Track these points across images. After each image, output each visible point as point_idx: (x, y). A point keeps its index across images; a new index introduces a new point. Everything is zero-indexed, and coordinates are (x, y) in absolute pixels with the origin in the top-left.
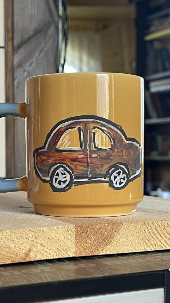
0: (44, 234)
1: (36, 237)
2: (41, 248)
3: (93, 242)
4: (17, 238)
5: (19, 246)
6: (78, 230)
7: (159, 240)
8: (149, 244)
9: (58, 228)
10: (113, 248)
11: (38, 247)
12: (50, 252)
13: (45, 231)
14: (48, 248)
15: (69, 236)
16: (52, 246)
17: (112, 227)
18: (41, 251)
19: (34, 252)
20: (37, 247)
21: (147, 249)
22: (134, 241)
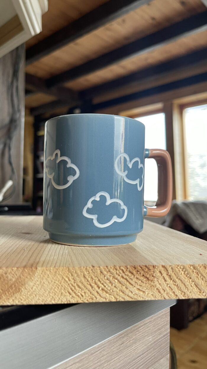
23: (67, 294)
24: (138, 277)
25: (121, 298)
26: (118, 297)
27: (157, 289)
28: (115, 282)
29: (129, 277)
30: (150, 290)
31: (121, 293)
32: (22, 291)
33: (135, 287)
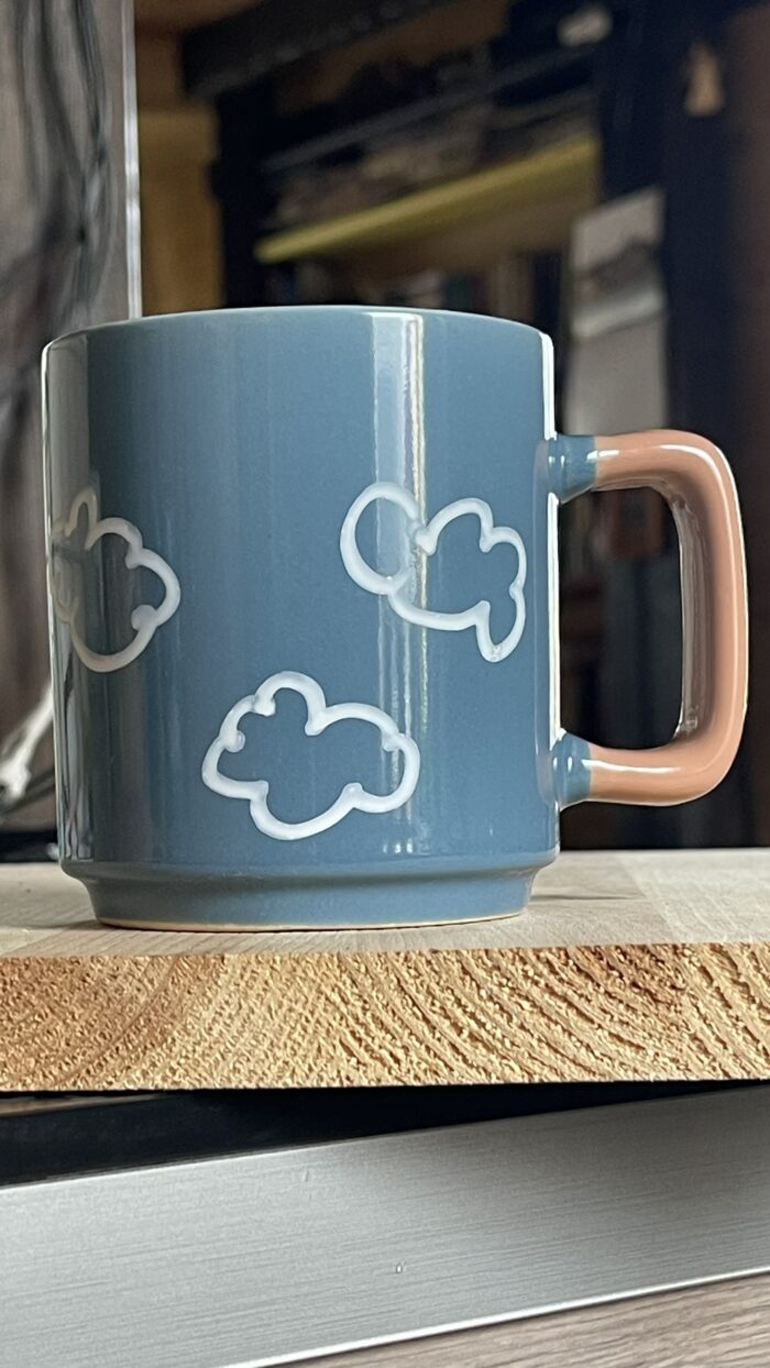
7: (420, 1041)
17: (170, 972)
21: (353, 1076)
23: (338, 1053)
24: (610, 989)
25: (546, 1070)
26: (536, 1067)
27: (694, 1038)
28: (522, 1009)
29: (575, 992)
30: (663, 1041)
31: (546, 1051)
32: (174, 1040)
33: (600, 1026)
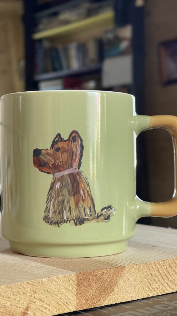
0: (44, 286)
1: (35, 291)
2: (40, 304)
3: (95, 292)
4: (14, 295)
5: (15, 304)
6: (79, 278)
7: (162, 283)
8: (151, 289)
9: (58, 277)
10: (116, 297)
11: (37, 303)
12: (50, 308)
13: (45, 283)
14: (48, 303)
15: (70, 287)
16: (52, 301)
17: (114, 272)
18: (40, 307)
19: (32, 309)
20: (35, 304)
21: (150, 294)
22: (137, 286)
